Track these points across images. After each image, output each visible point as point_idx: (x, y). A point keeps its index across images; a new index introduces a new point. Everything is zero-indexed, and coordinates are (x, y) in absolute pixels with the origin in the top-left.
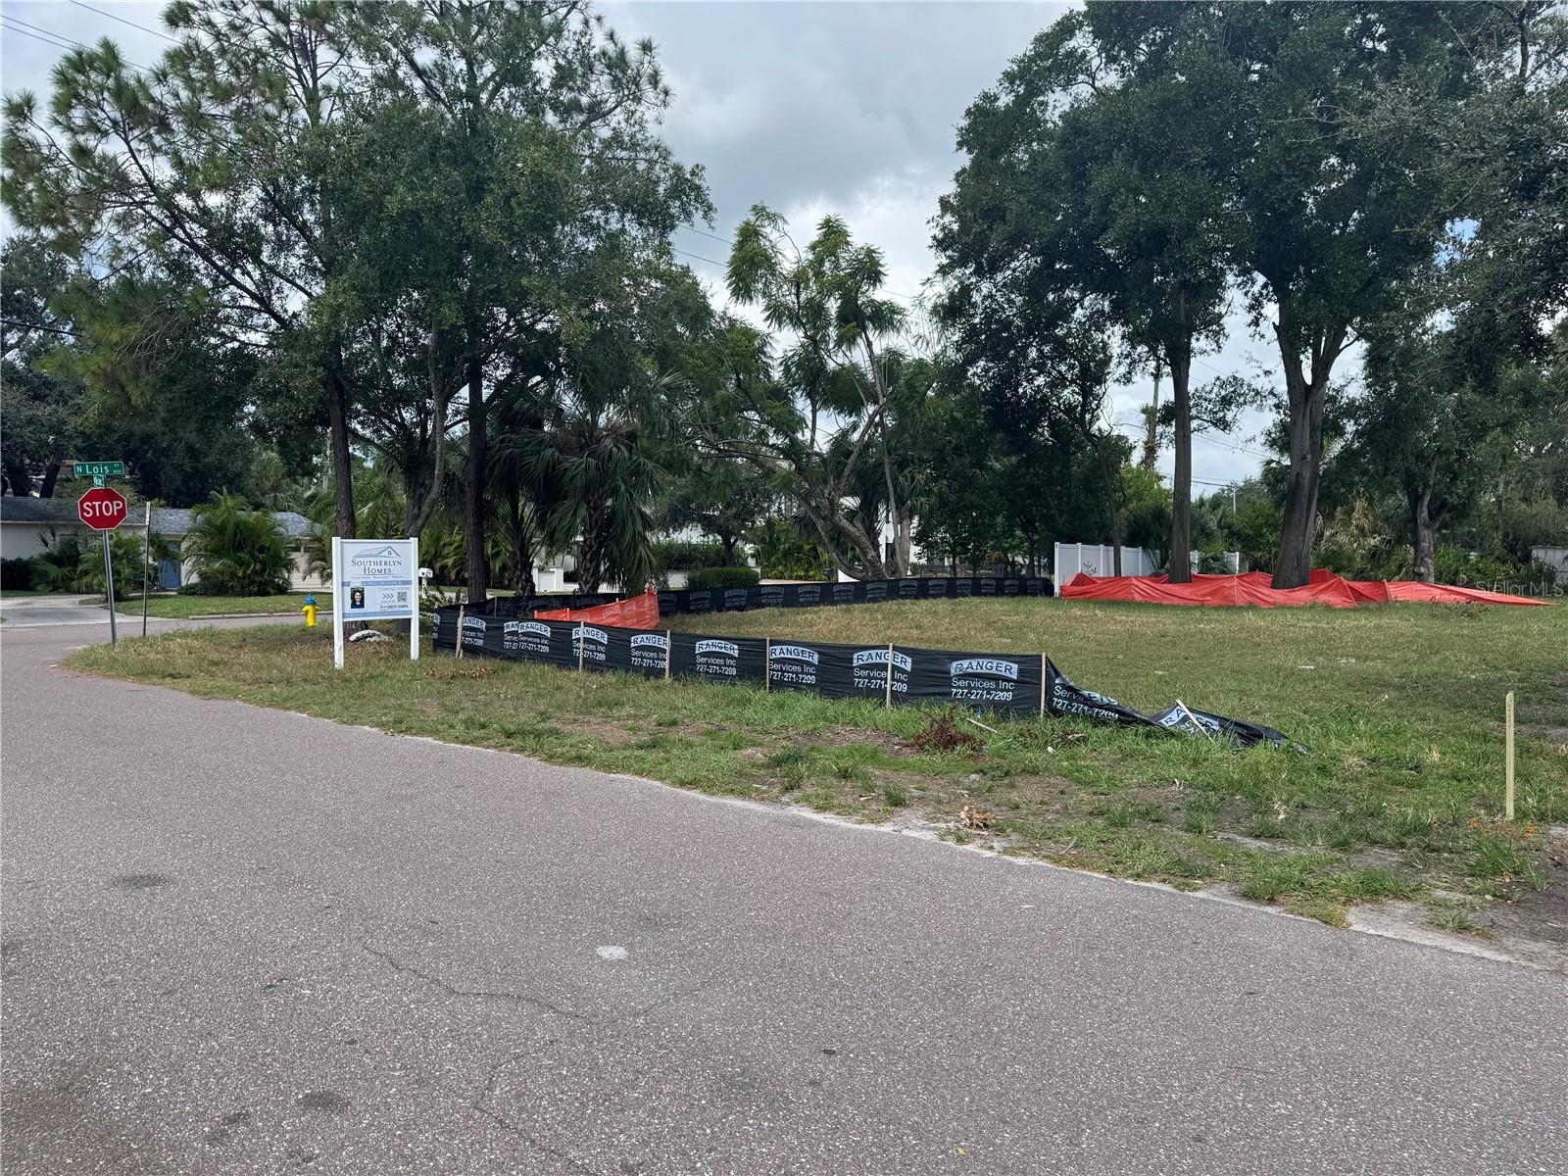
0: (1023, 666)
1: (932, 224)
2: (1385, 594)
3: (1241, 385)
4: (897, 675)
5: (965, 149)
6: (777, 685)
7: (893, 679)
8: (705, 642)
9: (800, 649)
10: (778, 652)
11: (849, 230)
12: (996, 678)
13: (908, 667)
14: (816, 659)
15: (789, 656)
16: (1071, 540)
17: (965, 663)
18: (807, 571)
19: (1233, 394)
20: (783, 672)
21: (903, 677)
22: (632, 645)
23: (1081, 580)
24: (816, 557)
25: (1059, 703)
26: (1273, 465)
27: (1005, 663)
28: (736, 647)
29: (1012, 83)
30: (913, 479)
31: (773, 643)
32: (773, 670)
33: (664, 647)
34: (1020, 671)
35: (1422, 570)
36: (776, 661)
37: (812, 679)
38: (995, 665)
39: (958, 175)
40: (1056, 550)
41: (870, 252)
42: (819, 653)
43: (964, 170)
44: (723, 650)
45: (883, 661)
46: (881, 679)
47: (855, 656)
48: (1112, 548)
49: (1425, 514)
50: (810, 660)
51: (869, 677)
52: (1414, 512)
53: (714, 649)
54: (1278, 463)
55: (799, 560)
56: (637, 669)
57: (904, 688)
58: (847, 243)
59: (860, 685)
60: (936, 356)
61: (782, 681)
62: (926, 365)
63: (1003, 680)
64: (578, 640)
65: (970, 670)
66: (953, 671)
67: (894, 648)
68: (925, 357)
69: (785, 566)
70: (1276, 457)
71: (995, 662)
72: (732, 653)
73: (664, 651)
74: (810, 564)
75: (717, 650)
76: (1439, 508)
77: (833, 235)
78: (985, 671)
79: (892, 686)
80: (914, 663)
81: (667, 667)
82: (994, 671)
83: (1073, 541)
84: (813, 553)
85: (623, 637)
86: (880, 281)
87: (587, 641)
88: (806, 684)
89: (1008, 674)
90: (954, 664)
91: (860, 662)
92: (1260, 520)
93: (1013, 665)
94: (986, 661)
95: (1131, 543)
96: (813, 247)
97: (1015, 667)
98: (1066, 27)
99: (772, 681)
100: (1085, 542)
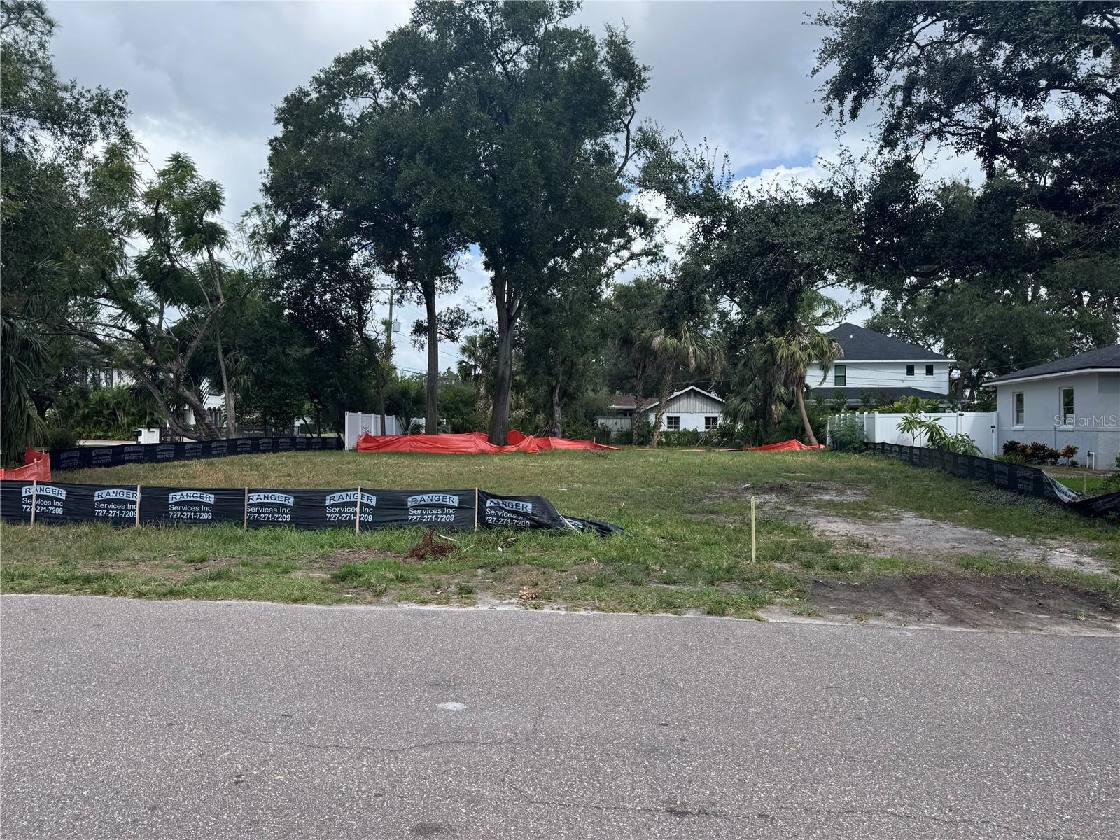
0: (462, 497)
1: (263, 175)
2: (550, 445)
3: (463, 314)
4: (364, 510)
5: (282, 124)
6: (255, 525)
7: (361, 513)
8: (179, 493)
9: (277, 495)
10: (255, 498)
11: (196, 167)
12: (442, 507)
13: (374, 503)
14: (291, 502)
15: (266, 501)
16: (353, 410)
17: (419, 498)
18: (106, 432)
19: (457, 319)
20: (259, 513)
21: (369, 511)
22: (96, 499)
23: (367, 438)
24: (115, 420)
25: (489, 519)
26: (464, 364)
27: (448, 496)
28: (213, 496)
29: (320, 86)
30: (236, 361)
31: (250, 491)
32: (251, 512)
33: (134, 499)
34: (460, 501)
35: (556, 431)
36: (253, 505)
37: (288, 518)
38: (441, 498)
39: (271, 141)
40: (347, 417)
41: (213, 186)
42: (295, 497)
43: (276, 139)
44: (198, 499)
45: (352, 500)
46: (351, 513)
47: (328, 497)
48: (379, 416)
49: (557, 398)
50: (287, 502)
51: (340, 513)
52: (552, 397)
53: (189, 499)
54: (467, 363)
55: (99, 423)
56: (105, 519)
57: (370, 518)
58: (193, 176)
59: (332, 519)
60: (255, 270)
61: (258, 520)
62: (246, 276)
63: (447, 508)
64: (30, 497)
65: (423, 503)
66: (409, 504)
67: (362, 490)
68: (245, 269)
69: (84, 427)
70: (466, 359)
71: (441, 496)
72: (208, 501)
73: (135, 503)
74: (109, 426)
75: (192, 499)
76: (564, 394)
77: (180, 168)
78: (434, 502)
79: (360, 517)
80: (378, 500)
81: (137, 516)
82: (441, 502)
83: (357, 412)
84: (112, 417)
85: (85, 492)
86: (219, 209)
87: (38, 497)
88: (283, 521)
89: (451, 503)
90: (410, 499)
91: (332, 502)
92: (458, 399)
93: (454, 497)
94: (434, 495)
95: (389, 412)
96: (163, 174)
97: (456, 499)
98: (358, 58)
99: (250, 522)
100: (363, 412)
